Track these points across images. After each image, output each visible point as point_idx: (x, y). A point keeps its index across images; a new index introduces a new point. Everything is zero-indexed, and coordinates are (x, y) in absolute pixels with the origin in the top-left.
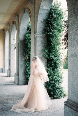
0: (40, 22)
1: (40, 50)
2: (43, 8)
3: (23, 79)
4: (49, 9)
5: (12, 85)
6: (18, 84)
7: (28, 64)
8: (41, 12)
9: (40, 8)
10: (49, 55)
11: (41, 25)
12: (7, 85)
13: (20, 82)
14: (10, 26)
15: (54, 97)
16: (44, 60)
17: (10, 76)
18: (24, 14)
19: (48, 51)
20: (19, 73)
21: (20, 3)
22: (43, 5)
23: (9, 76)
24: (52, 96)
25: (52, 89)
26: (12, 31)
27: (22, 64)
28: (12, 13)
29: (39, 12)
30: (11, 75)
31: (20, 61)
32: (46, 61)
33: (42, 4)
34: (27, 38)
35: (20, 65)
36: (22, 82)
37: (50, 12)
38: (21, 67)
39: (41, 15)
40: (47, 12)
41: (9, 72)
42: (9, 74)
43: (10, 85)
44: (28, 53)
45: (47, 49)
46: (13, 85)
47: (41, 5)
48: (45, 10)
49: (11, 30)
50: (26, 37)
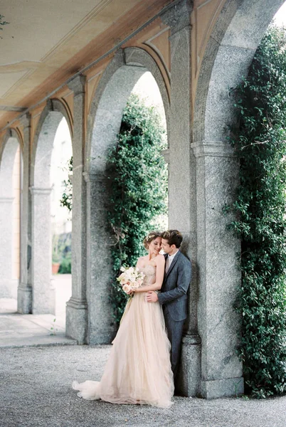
0: (215, 95)
1: (215, 205)
2: (233, 44)
3: (106, 320)
4: (254, 47)
5: (60, 345)
6: (85, 343)
7: (123, 262)
8: (222, 57)
9: (224, 42)
10: (253, 226)
11: (219, 107)
12: (44, 346)
13: (94, 334)
14: (29, 116)
15: (273, 390)
16: (229, 245)
17: (31, 313)
18: (119, 71)
19: (249, 210)
20: (90, 298)
21: (114, 24)
22: (234, 30)
23: (26, 310)
24: (268, 385)
25: (264, 360)
26: (41, 135)
27: (101, 261)
28: (58, 66)
29: (218, 57)
30: (35, 305)
31: (90, 252)
32: (239, 250)
33: (231, 28)
34: (124, 160)
35: (91, 267)
36: (100, 332)
37: (254, 60)
38: (98, 275)
39: (223, 70)
40: (243, 58)
41: (26, 295)
42: (26, 303)
43: (54, 345)
44: (128, 219)
45: (246, 201)
46: (66, 345)
47: (227, 33)
48: (241, 49)
49: (37, 134)
50: (120, 157)
